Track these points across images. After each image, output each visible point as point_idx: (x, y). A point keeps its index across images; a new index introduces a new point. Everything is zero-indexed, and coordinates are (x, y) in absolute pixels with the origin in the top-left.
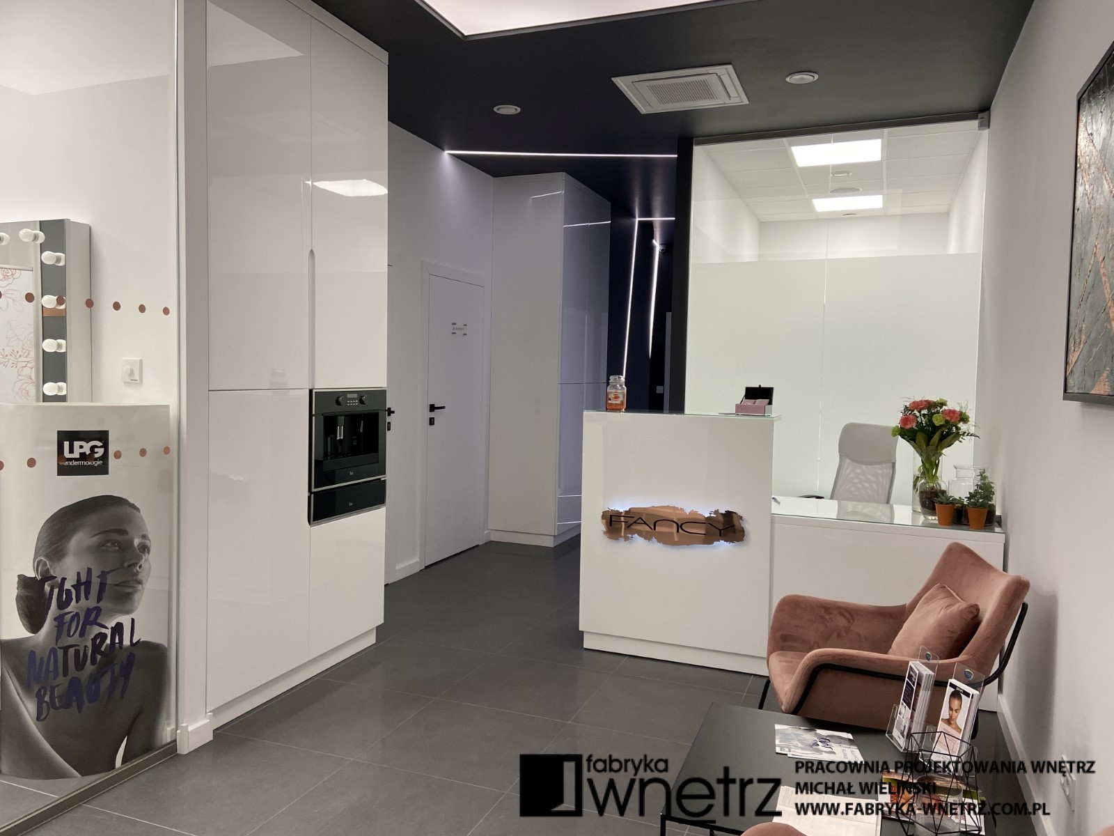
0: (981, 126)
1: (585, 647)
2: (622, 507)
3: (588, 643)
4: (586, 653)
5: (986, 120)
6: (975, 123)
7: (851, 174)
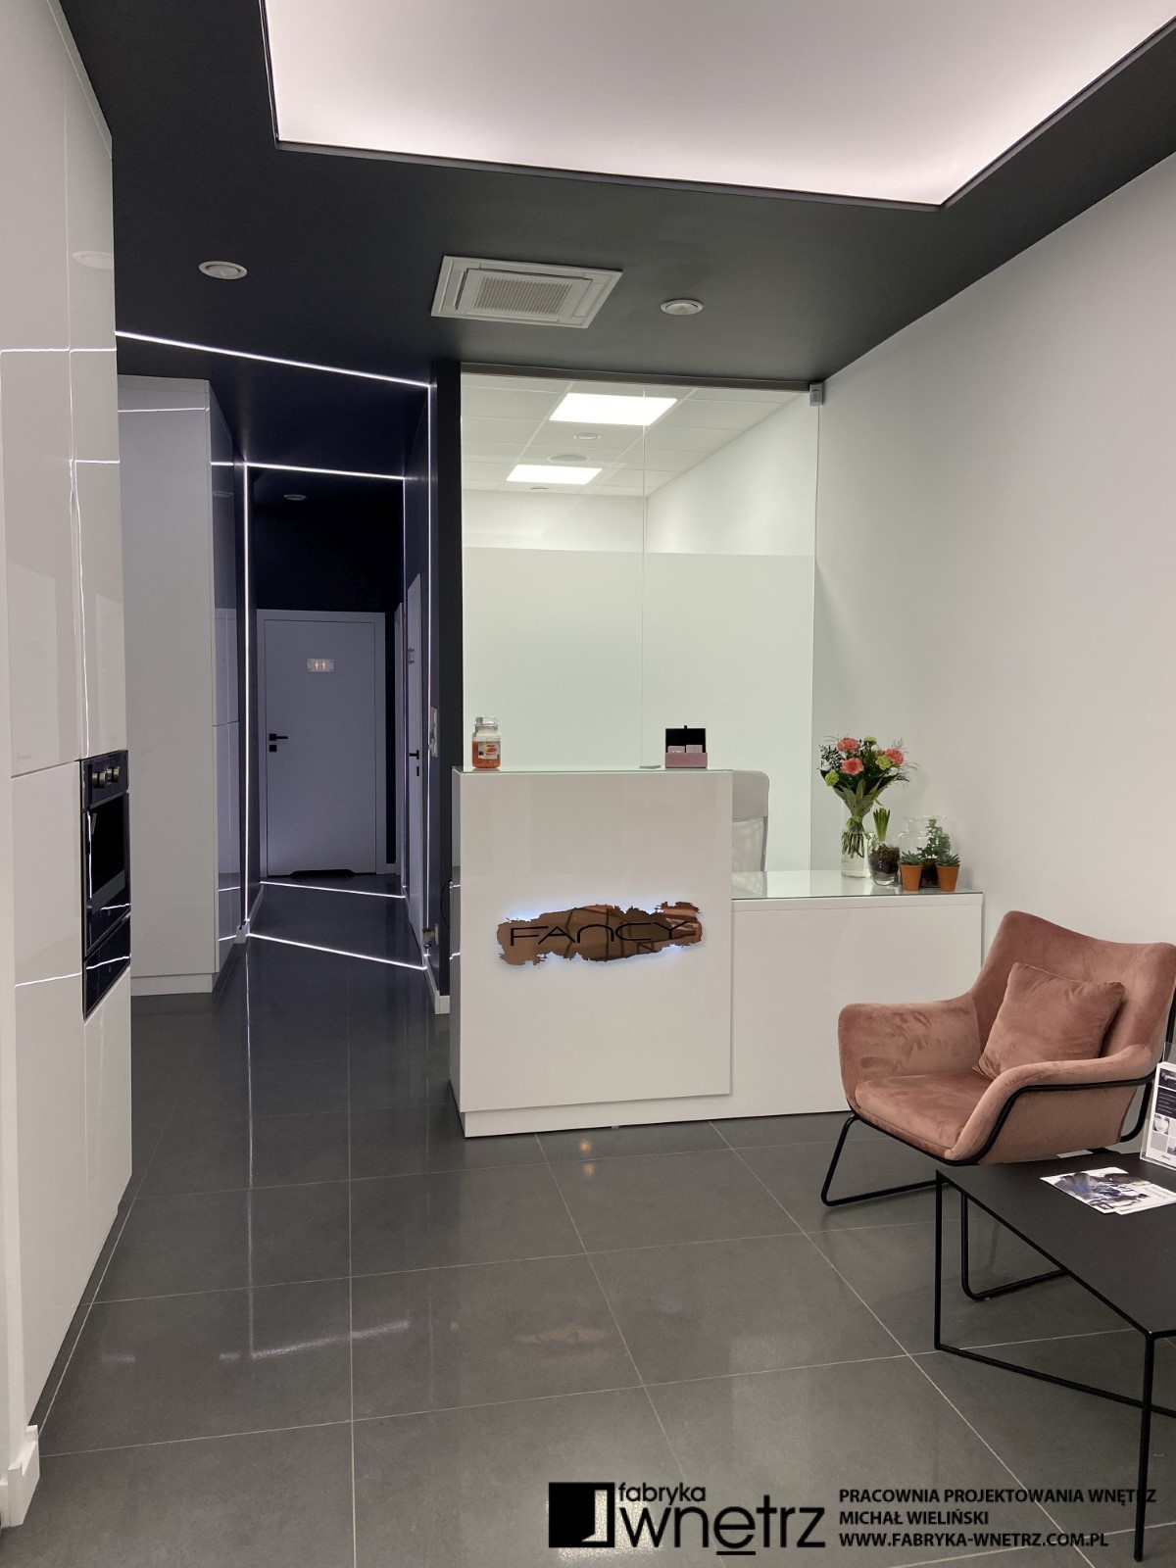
0: (814, 400)
1: (466, 1136)
2: (528, 915)
3: (471, 1129)
4: (468, 1144)
5: (819, 393)
6: (806, 396)
7: (599, 437)
